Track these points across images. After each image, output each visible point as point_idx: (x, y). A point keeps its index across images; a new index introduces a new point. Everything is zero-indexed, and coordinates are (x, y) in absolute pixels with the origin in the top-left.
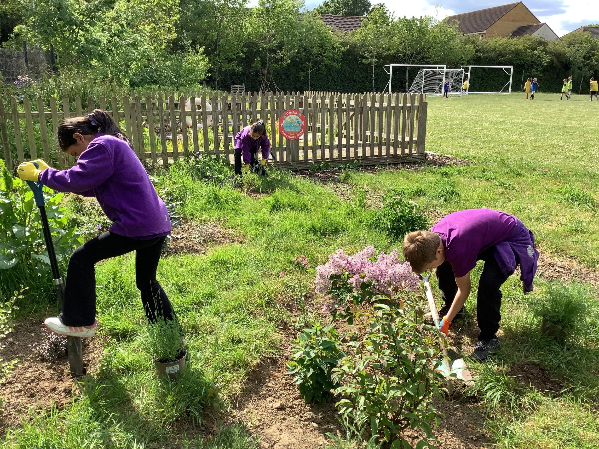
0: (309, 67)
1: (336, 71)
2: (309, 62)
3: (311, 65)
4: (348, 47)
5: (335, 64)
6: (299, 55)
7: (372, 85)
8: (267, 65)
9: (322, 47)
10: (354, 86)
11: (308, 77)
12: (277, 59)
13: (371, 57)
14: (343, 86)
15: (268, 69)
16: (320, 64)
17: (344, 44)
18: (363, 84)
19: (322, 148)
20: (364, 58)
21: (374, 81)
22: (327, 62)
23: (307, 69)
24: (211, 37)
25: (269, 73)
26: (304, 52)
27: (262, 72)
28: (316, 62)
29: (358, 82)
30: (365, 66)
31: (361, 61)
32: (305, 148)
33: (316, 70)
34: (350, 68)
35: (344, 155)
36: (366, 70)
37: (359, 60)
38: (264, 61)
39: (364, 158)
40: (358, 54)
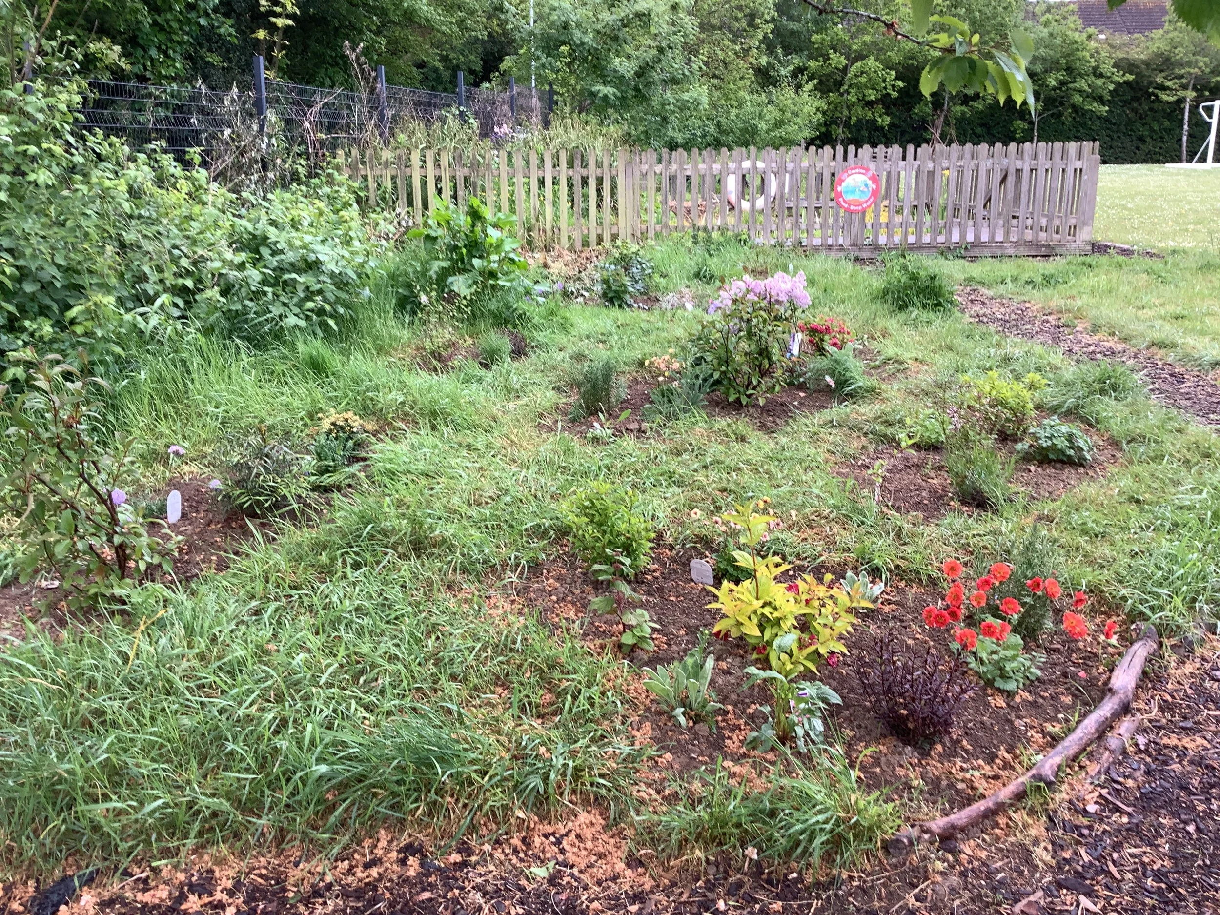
0: (1036, 111)
1: (1099, 117)
3: (1039, 105)
7: (1181, 146)
8: (945, 107)
9: (1069, 70)
10: (1138, 148)
11: (1033, 130)
12: (966, 95)
13: (1184, 87)
14: (1111, 147)
15: (946, 116)
16: (1062, 104)
18: (1160, 144)
19: (904, 226)
20: (1163, 88)
21: (1185, 138)
22: (1077, 99)
24: (833, 60)
25: (947, 123)
27: (933, 122)
28: (1055, 100)
29: (1148, 140)
30: (1166, 106)
31: (1157, 96)
32: (876, 226)
33: (1052, 115)
34: (1133, 110)
35: (941, 239)
36: (1169, 114)
37: (1153, 94)
38: (938, 100)
39: (977, 244)
40: (1150, 83)
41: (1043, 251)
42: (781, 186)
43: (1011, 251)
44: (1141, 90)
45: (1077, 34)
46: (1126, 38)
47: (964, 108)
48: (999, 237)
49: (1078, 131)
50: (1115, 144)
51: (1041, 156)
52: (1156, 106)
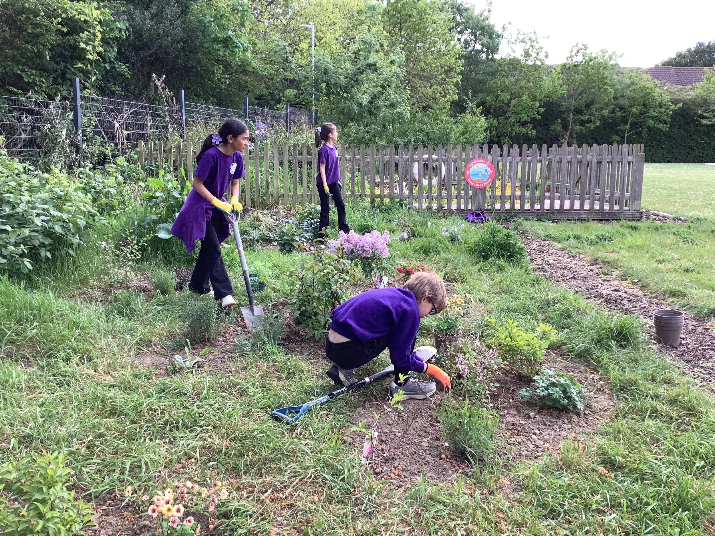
0: (625, 130)
1: (664, 135)
2: (626, 123)
3: (628, 127)
4: (681, 105)
5: (661, 125)
6: (612, 115)
8: (570, 127)
9: (644, 105)
10: (689, 154)
11: (624, 141)
12: (582, 120)
14: (673, 153)
15: (570, 132)
16: (641, 126)
17: (675, 102)
18: (703, 151)
19: (512, 198)
20: (704, 118)
22: (651, 122)
23: (623, 132)
24: (502, 98)
25: (571, 136)
26: (620, 111)
27: (563, 136)
28: (637, 124)
29: (695, 148)
30: (706, 128)
31: (699, 121)
32: (493, 197)
33: (636, 133)
34: (685, 130)
35: (537, 207)
36: (708, 134)
37: (697, 120)
38: (566, 123)
39: (562, 210)
40: (696, 114)
41: (607, 217)
42: (448, 171)
43: (584, 216)
44: (690, 118)
45: (648, 82)
46: (679, 87)
47: (581, 127)
48: (577, 206)
49: (652, 143)
50: (674, 151)
51: (605, 153)
52: (699, 128)
